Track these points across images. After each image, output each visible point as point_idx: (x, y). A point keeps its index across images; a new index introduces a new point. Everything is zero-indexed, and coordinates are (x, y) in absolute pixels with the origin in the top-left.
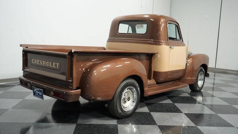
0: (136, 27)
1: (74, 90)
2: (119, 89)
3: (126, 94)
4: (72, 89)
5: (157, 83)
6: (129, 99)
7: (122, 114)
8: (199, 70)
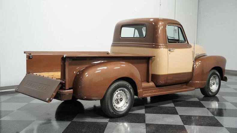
0: (143, 29)
1: (67, 90)
2: (110, 90)
3: (119, 95)
4: (65, 89)
5: (157, 86)
6: (121, 100)
7: (114, 113)
8: (211, 73)
